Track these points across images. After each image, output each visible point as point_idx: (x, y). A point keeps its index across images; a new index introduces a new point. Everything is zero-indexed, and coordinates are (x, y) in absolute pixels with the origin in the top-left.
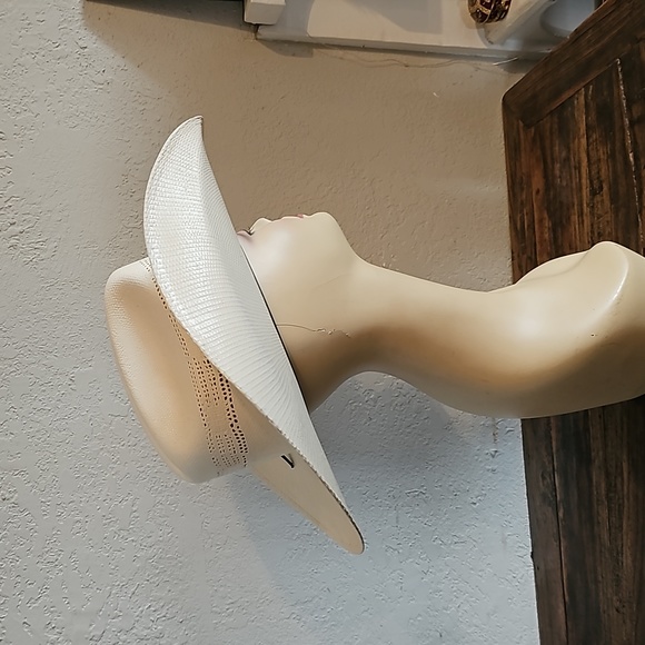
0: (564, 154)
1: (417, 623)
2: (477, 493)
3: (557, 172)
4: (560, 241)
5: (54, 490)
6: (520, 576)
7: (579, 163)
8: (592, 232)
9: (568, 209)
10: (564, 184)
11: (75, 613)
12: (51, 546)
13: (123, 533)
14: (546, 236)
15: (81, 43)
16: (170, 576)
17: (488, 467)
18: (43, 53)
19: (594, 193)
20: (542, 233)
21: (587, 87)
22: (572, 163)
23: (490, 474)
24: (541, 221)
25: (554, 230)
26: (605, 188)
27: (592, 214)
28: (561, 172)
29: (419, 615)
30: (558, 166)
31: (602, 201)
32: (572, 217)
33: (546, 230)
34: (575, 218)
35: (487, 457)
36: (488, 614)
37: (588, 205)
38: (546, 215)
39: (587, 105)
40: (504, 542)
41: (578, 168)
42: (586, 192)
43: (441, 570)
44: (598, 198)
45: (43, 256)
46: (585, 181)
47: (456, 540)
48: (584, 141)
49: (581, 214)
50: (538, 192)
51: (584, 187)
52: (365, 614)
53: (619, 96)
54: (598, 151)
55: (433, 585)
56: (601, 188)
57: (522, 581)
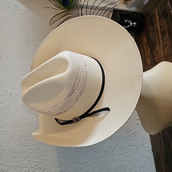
0: (152, 29)
1: (119, 170)
2: (134, 131)
3: (151, 35)
4: (153, 53)
5: (4, 127)
6: (149, 156)
7: (158, 29)
8: (163, 46)
9: (155, 43)
10: (153, 37)
11: (10, 166)
12: (3, 144)
13: (26, 141)
14: (149, 53)
15: (15, 4)
16: (41, 155)
17: (136, 123)
18: (4, 6)
19: (163, 35)
20: (147, 53)
21: (158, 8)
22: (155, 30)
23: (137, 125)
24: (147, 50)
25: (151, 51)
26: (166, 32)
27: (163, 41)
28: (152, 34)
29: (119, 168)
30: (151, 33)
31: (166, 36)
32: (157, 45)
33: (149, 52)
34: (158, 45)
35: (136, 120)
36: (140, 168)
37: (161, 40)
38: (148, 48)
39: (158, 13)
40: (143, 145)
41: (157, 31)
42: (160, 37)
43: (125, 154)
44: (164, 36)
45: (3, 59)
46: (160, 33)
47: (129, 145)
48: (158, 23)
49: (159, 43)
50: (145, 42)
51: (160, 35)
52: (102, 168)
53: (168, 6)
54: (163, 23)
55: (123, 159)
56: (165, 33)
57: (150, 158)
